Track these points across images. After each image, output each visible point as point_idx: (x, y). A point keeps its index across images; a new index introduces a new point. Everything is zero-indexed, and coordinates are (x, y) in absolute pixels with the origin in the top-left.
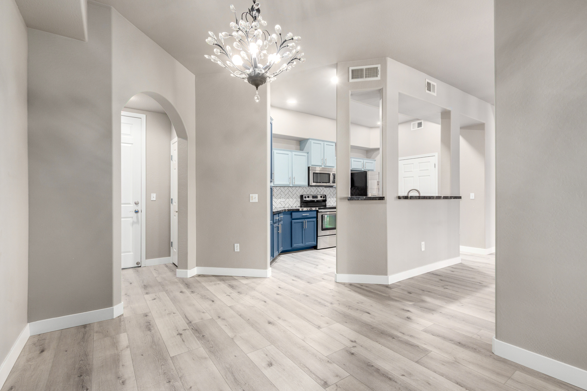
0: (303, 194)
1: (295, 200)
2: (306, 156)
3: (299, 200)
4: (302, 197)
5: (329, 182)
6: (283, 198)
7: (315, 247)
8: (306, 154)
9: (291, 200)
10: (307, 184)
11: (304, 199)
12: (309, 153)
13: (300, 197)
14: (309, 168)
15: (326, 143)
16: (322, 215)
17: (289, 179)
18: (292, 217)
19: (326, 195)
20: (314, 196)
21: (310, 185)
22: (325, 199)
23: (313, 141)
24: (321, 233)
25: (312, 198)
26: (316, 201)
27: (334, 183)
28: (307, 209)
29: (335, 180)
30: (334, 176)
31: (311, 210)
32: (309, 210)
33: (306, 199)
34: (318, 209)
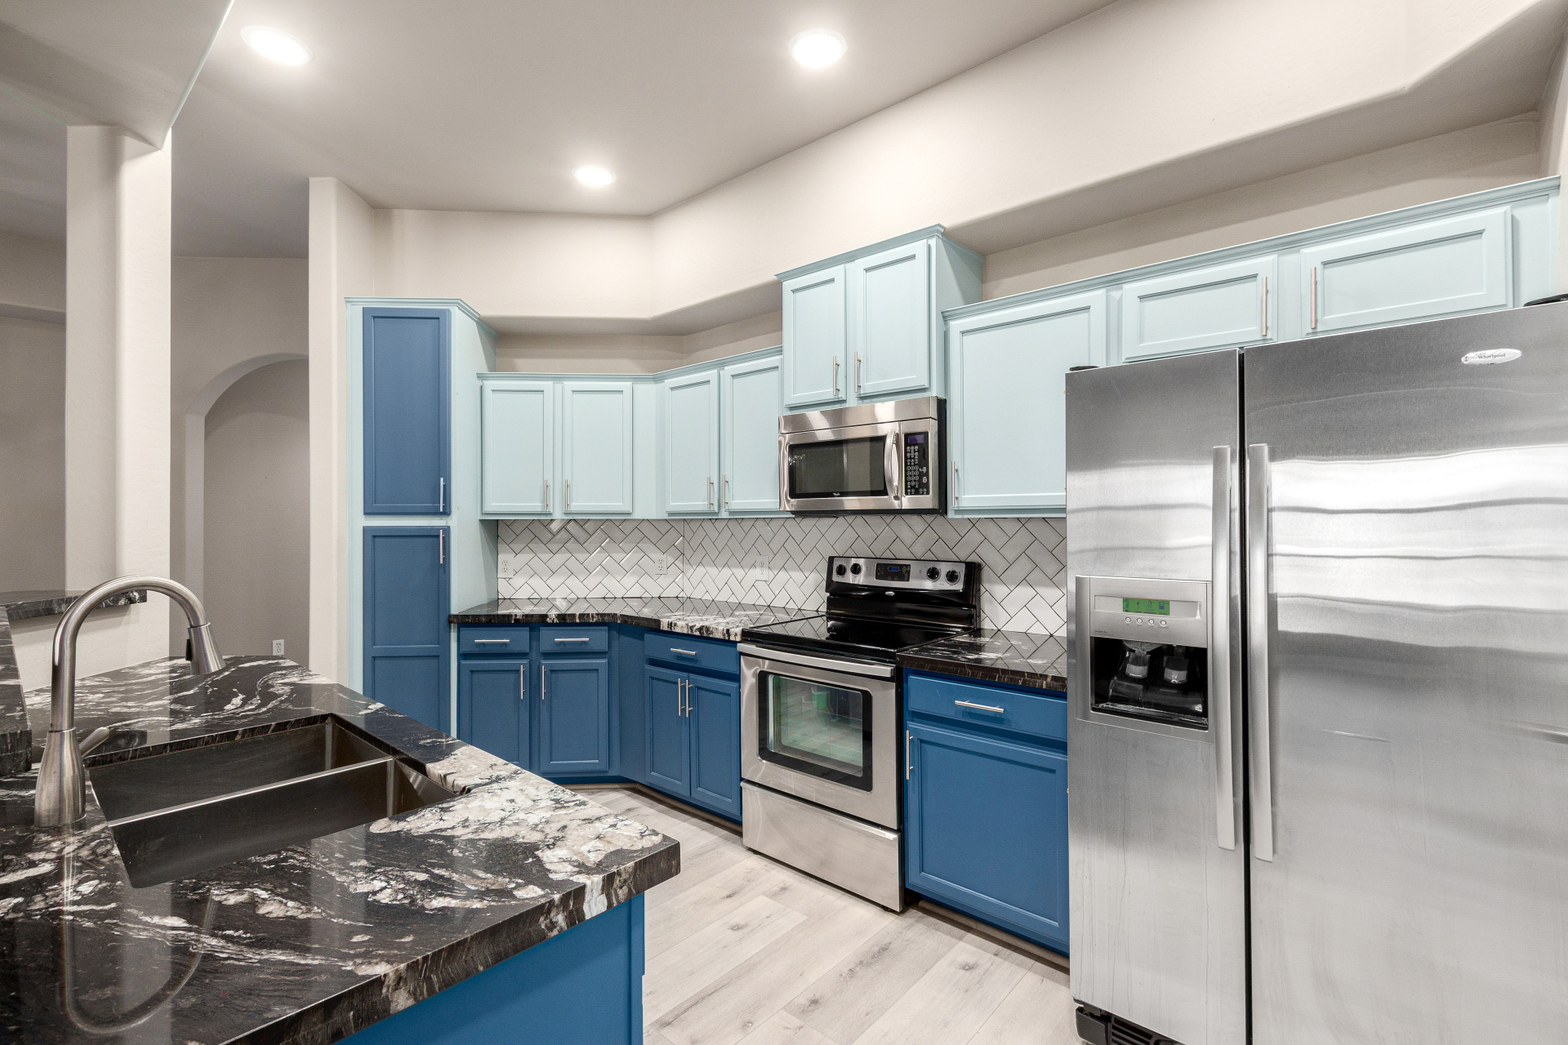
15: (864, 263)
16: (763, 676)
17: (711, 487)
18: (644, 650)
25: (878, 577)
26: (891, 593)
27: (917, 493)
28: (692, 628)
29: (921, 475)
30: (917, 447)
31: (705, 634)
32: (698, 634)
33: (839, 579)
34: (742, 639)
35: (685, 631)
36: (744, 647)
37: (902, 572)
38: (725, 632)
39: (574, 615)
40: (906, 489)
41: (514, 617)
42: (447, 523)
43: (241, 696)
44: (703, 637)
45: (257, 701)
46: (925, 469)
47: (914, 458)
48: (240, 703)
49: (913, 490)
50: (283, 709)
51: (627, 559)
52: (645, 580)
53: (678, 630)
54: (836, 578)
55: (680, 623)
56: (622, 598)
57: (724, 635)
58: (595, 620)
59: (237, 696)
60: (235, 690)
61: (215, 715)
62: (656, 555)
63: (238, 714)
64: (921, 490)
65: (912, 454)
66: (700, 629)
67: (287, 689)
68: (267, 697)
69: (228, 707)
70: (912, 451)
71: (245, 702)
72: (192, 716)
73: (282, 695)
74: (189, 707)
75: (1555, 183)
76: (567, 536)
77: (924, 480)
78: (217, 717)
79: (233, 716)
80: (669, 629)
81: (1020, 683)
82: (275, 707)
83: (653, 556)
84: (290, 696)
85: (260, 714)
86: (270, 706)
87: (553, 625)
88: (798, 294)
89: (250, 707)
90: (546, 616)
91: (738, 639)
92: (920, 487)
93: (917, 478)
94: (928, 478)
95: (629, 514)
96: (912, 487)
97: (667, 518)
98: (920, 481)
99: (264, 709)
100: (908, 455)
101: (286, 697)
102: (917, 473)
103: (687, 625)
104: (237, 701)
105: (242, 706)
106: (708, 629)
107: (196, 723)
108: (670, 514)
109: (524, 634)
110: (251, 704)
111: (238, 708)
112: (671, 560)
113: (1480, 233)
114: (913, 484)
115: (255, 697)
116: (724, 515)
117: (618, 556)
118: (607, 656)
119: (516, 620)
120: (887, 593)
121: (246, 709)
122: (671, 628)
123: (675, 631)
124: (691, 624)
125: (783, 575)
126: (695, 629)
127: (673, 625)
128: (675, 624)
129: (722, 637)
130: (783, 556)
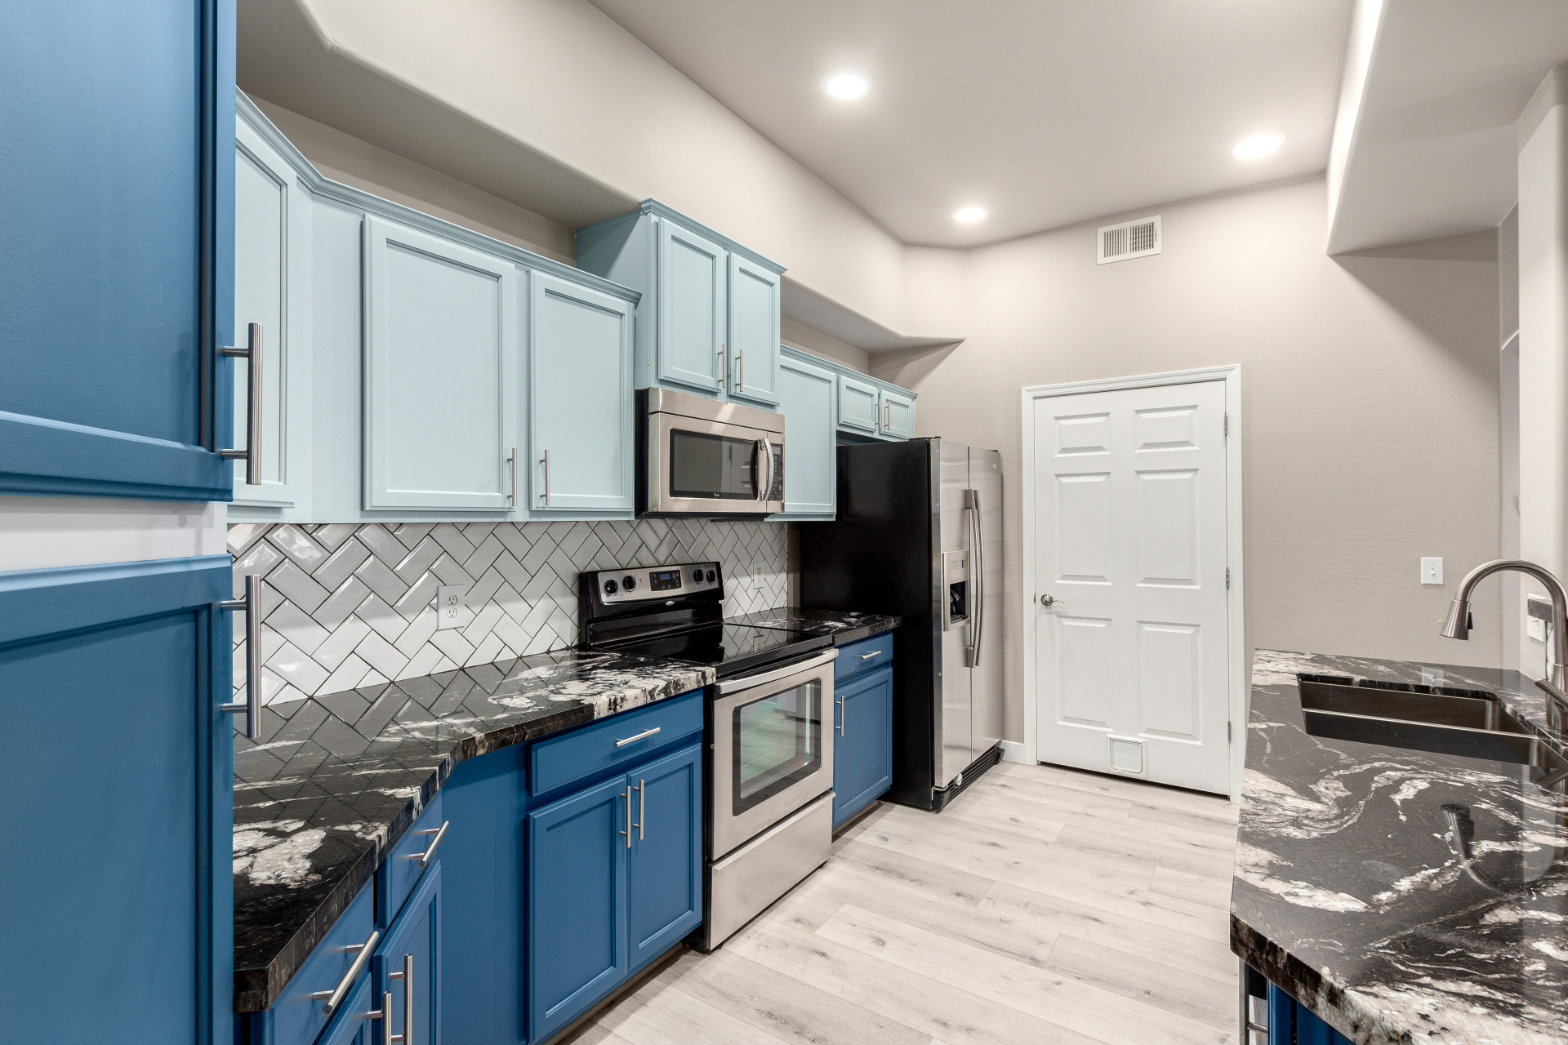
0: (593, 567)
1: (543, 606)
2: (628, 321)
3: (570, 603)
4: (586, 583)
5: (755, 494)
6: (453, 601)
7: (697, 941)
8: (622, 305)
9: (518, 608)
10: (629, 504)
11: (606, 599)
12: (648, 302)
13: (575, 589)
14: (642, 399)
15: (738, 261)
16: (737, 712)
17: (507, 469)
18: (527, 784)
19: (718, 564)
20: (658, 574)
21: (651, 508)
22: (715, 585)
23: (669, 227)
24: (727, 826)
25: (653, 588)
27: (775, 498)
28: (651, 693)
29: (778, 483)
30: (776, 458)
31: (673, 693)
32: (662, 696)
33: (614, 598)
34: (717, 678)
35: (641, 702)
40: (770, 495)
41: (377, 848)
43: (1397, 798)
44: (667, 699)
45: (1379, 781)
46: (780, 478)
48: (1404, 787)
49: (773, 496)
50: (1353, 757)
53: (627, 706)
55: (629, 693)
57: (698, 682)
59: (1404, 802)
60: (1403, 818)
61: (1443, 779)
63: (1412, 769)
64: (778, 496)
66: (665, 689)
67: (1320, 787)
68: (1359, 785)
69: (1423, 785)
71: (1395, 787)
72: (1477, 788)
73: (1338, 778)
74: (1484, 806)
75: (916, 396)
77: (780, 487)
78: (1442, 775)
79: (1419, 769)
80: (611, 713)
82: (1361, 763)
84: (1329, 772)
85: (1388, 760)
86: (1366, 767)
89: (1392, 773)
90: (412, 805)
91: (715, 680)
92: (777, 493)
93: (776, 485)
96: (772, 493)
98: (777, 488)
99: (1377, 764)
101: (1335, 774)
102: (776, 480)
103: (644, 691)
104: (1407, 792)
105: (1402, 780)
106: (676, 684)
107: (1471, 775)
110: (1388, 779)
111: (1411, 779)
113: (908, 407)
114: (773, 490)
115: (1377, 789)
120: (665, 604)
121: (1399, 774)
122: (615, 709)
123: (622, 710)
124: (649, 688)
125: (492, 611)
126: (657, 692)
127: (619, 701)
128: (623, 699)
129: (696, 687)
130: (491, 582)
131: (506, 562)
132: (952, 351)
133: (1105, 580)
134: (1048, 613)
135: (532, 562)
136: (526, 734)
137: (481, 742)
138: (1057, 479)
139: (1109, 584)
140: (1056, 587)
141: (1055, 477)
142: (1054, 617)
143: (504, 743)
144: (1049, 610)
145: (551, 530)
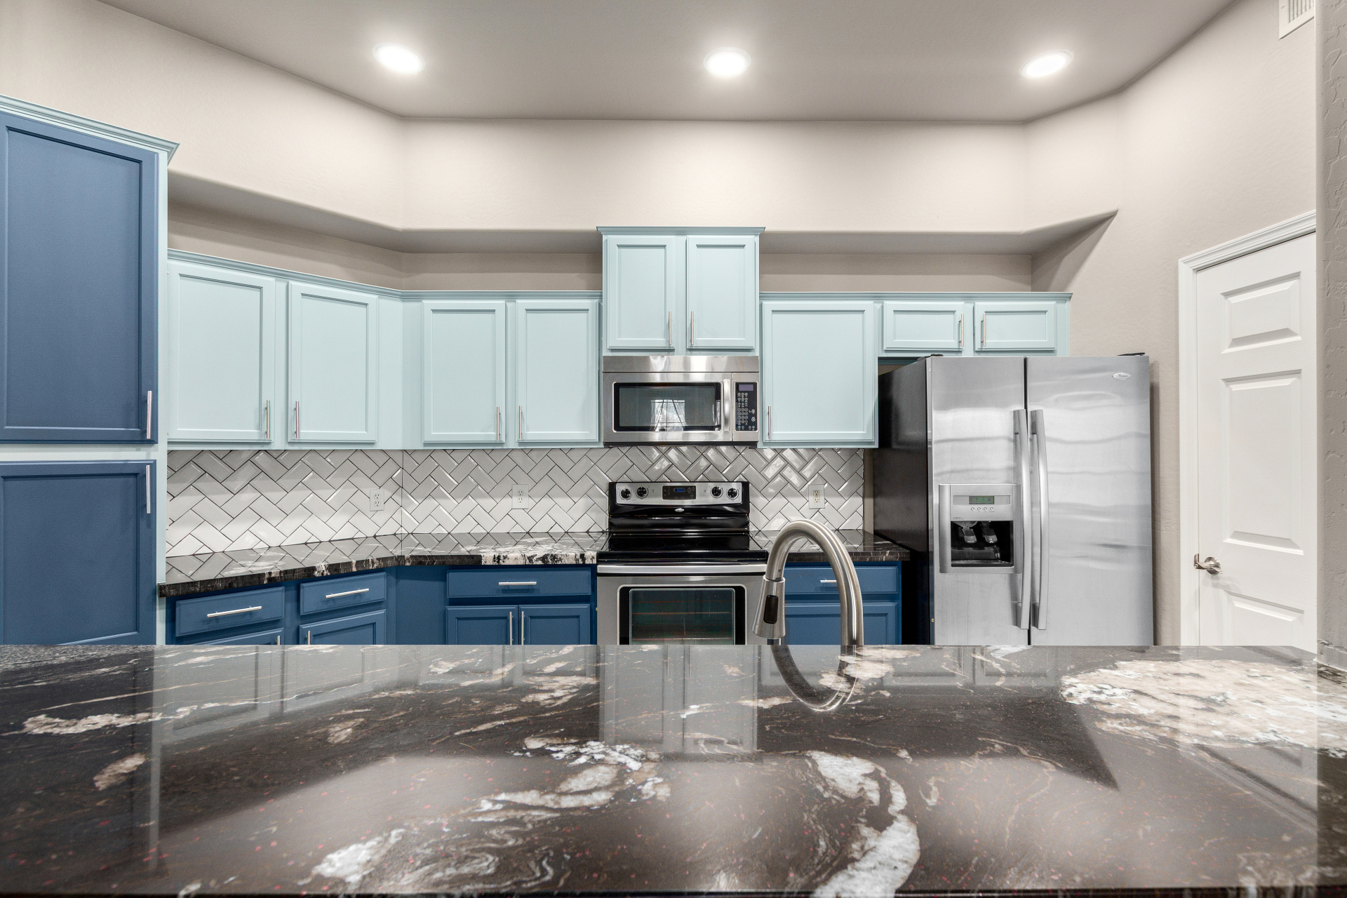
1: (583, 503)
2: (593, 313)
3: (604, 502)
4: (612, 490)
6: (521, 494)
8: (589, 304)
9: (565, 502)
10: (594, 437)
11: (619, 502)
15: (694, 239)
16: (624, 591)
17: (499, 417)
18: (446, 590)
19: (745, 484)
20: (673, 487)
22: (737, 501)
23: (615, 240)
25: (664, 498)
26: (680, 510)
27: (746, 429)
28: (530, 558)
29: (751, 415)
30: (747, 394)
31: (550, 562)
32: (540, 563)
33: (624, 501)
34: (597, 561)
35: (521, 562)
36: (602, 568)
37: (689, 492)
38: (578, 557)
39: (350, 564)
40: (737, 425)
41: (267, 576)
42: (148, 455)
44: (550, 565)
46: (753, 411)
47: (744, 402)
49: (743, 427)
51: (334, 497)
52: (360, 520)
53: (507, 562)
54: (620, 500)
55: (511, 557)
56: (330, 541)
57: (577, 560)
58: (375, 565)
62: (372, 490)
64: (750, 427)
65: (743, 399)
66: (544, 558)
70: (743, 396)
75: (1070, 295)
76: (253, 471)
77: (753, 419)
80: (496, 563)
81: (868, 559)
83: (366, 491)
87: (323, 578)
88: (624, 250)
90: (313, 569)
91: (595, 562)
92: (749, 425)
93: (747, 418)
94: (756, 418)
95: (372, 444)
96: (742, 425)
97: (422, 448)
98: (749, 420)
100: (739, 399)
102: (747, 414)
103: (522, 557)
106: (554, 557)
108: (426, 444)
109: (278, 595)
112: (388, 494)
113: (1045, 312)
114: (743, 422)
116: (512, 445)
117: (324, 493)
118: (383, 605)
119: (270, 579)
120: (676, 510)
122: (498, 562)
123: (503, 564)
124: (529, 554)
125: (547, 502)
126: (535, 558)
127: (502, 558)
128: (505, 557)
129: (574, 562)
130: (546, 484)
131: (556, 474)
132: (1108, 225)
133: (1295, 546)
134: (1216, 586)
135: (575, 473)
136: (434, 562)
137: (408, 559)
138: (1227, 386)
139: (1300, 552)
140: (1226, 548)
141: (1223, 384)
142: (1222, 593)
143: (420, 563)
144: (1215, 581)
145: (590, 454)
